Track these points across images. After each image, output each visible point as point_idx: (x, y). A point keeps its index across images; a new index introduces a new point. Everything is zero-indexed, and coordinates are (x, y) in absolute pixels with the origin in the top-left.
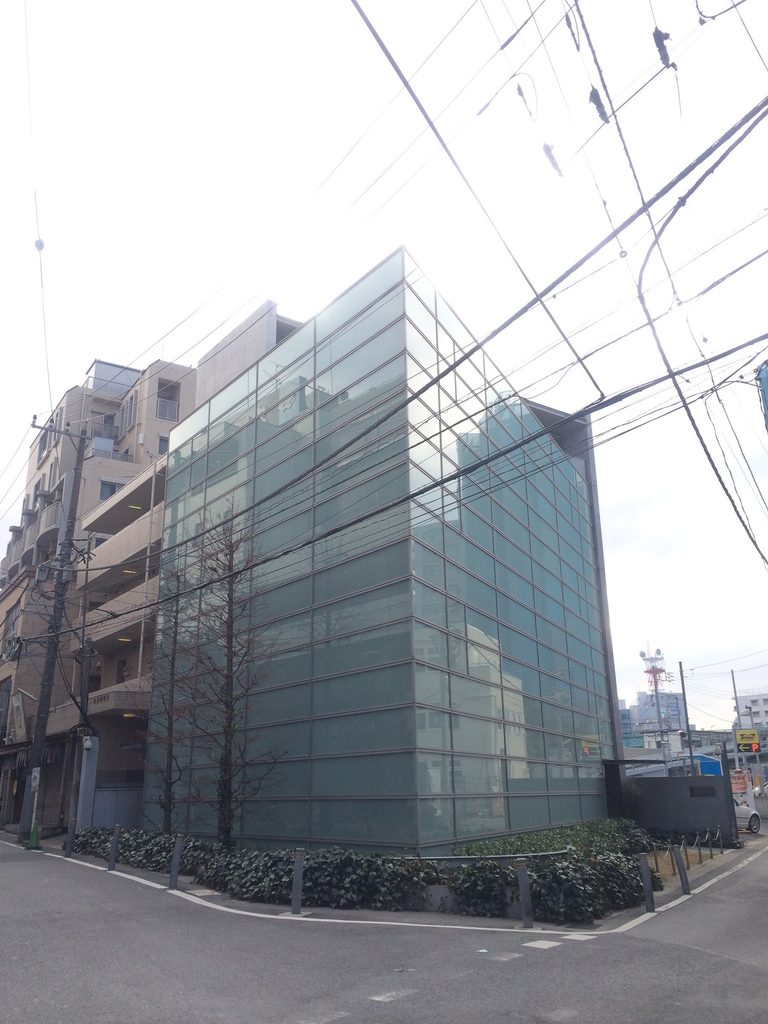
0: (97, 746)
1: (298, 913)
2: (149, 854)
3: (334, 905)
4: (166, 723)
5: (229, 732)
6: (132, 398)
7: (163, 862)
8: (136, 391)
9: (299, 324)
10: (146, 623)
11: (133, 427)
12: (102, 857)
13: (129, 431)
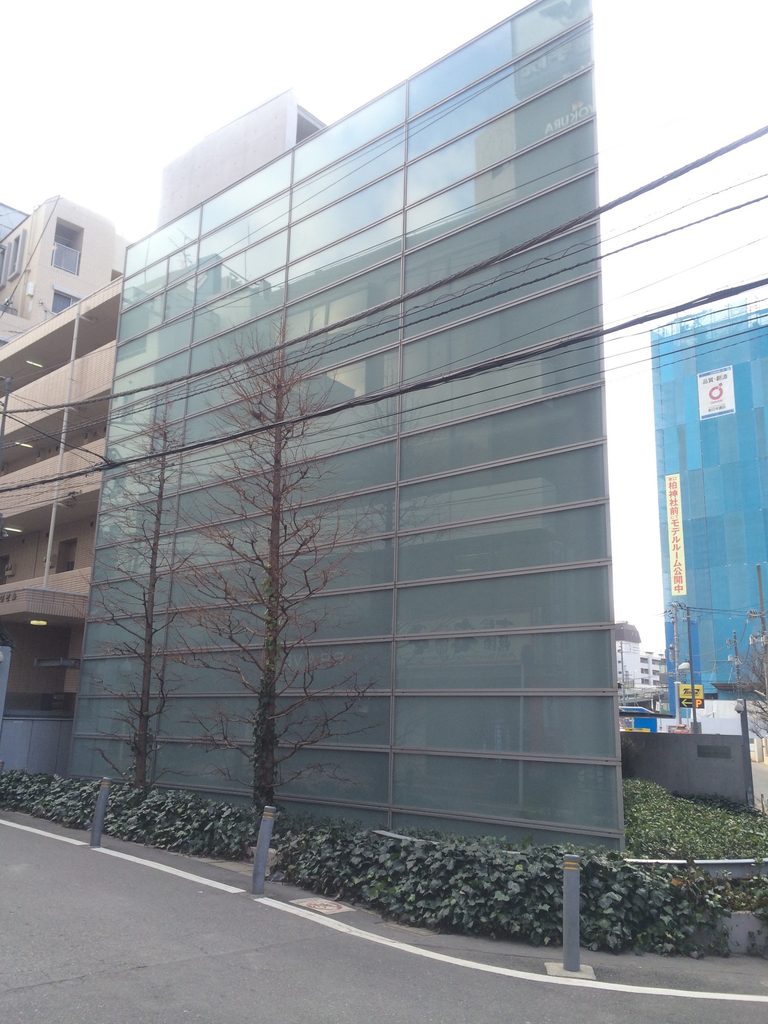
0: (9, 659)
1: (577, 969)
2: (146, 822)
3: (595, 946)
4: (143, 634)
5: (273, 649)
6: (17, 240)
7: (183, 837)
8: (25, 232)
9: (322, 124)
10: (58, 507)
11: (18, 275)
12: (42, 816)
13: (12, 280)
